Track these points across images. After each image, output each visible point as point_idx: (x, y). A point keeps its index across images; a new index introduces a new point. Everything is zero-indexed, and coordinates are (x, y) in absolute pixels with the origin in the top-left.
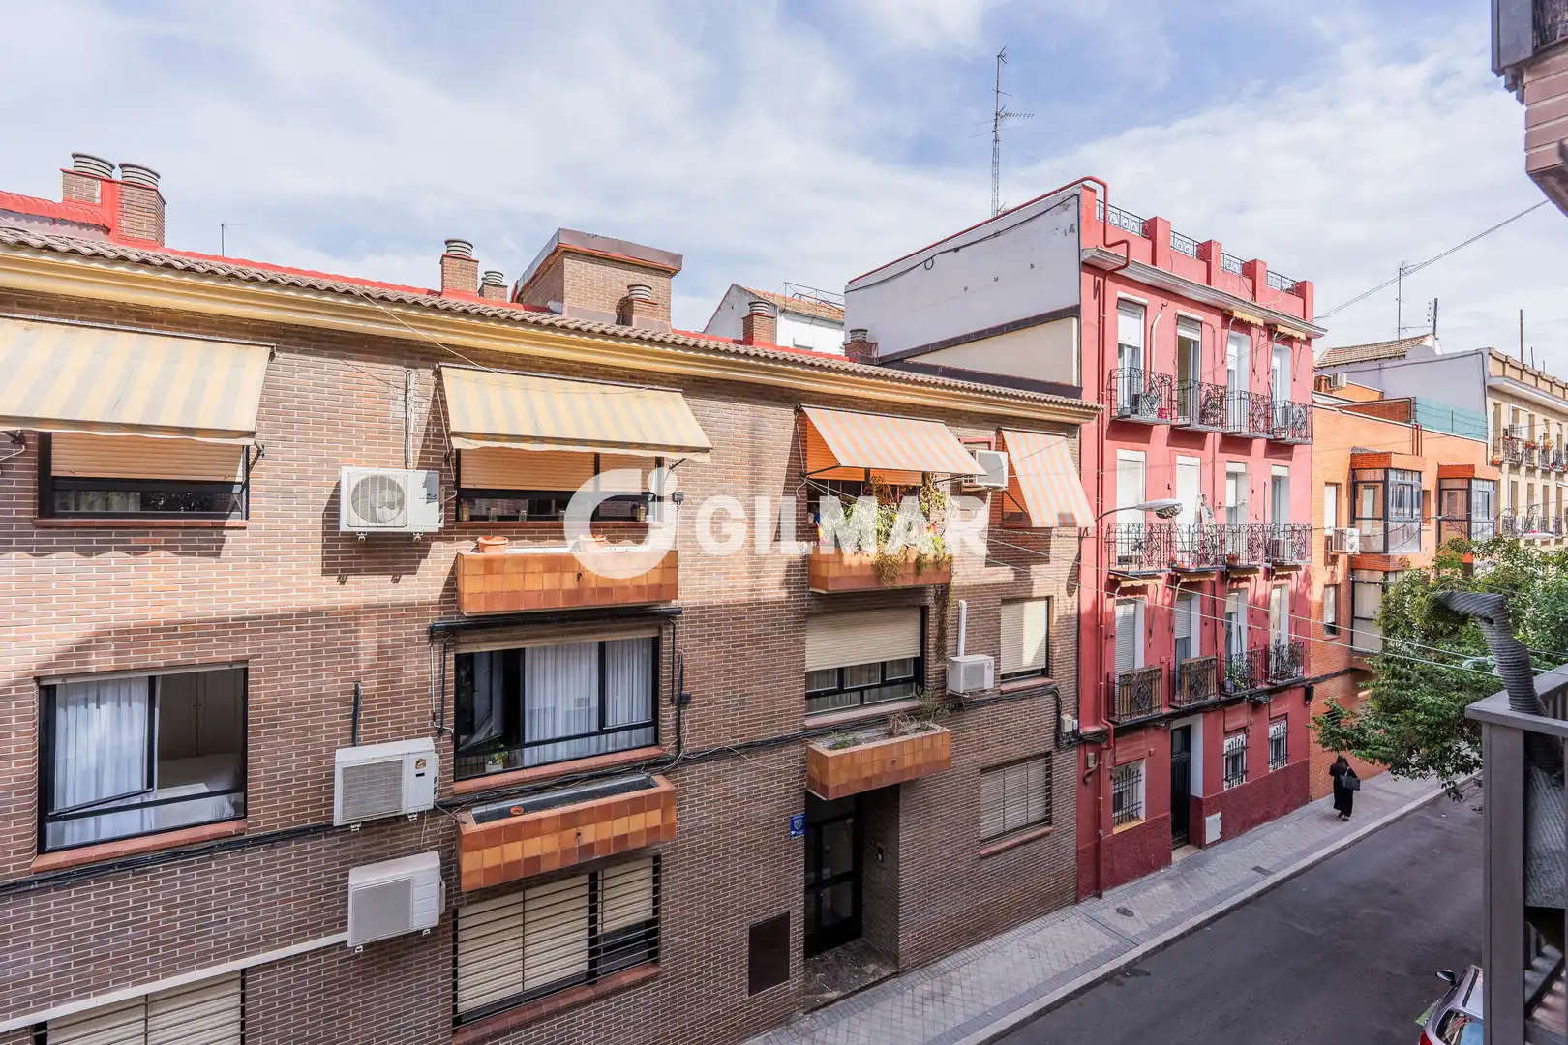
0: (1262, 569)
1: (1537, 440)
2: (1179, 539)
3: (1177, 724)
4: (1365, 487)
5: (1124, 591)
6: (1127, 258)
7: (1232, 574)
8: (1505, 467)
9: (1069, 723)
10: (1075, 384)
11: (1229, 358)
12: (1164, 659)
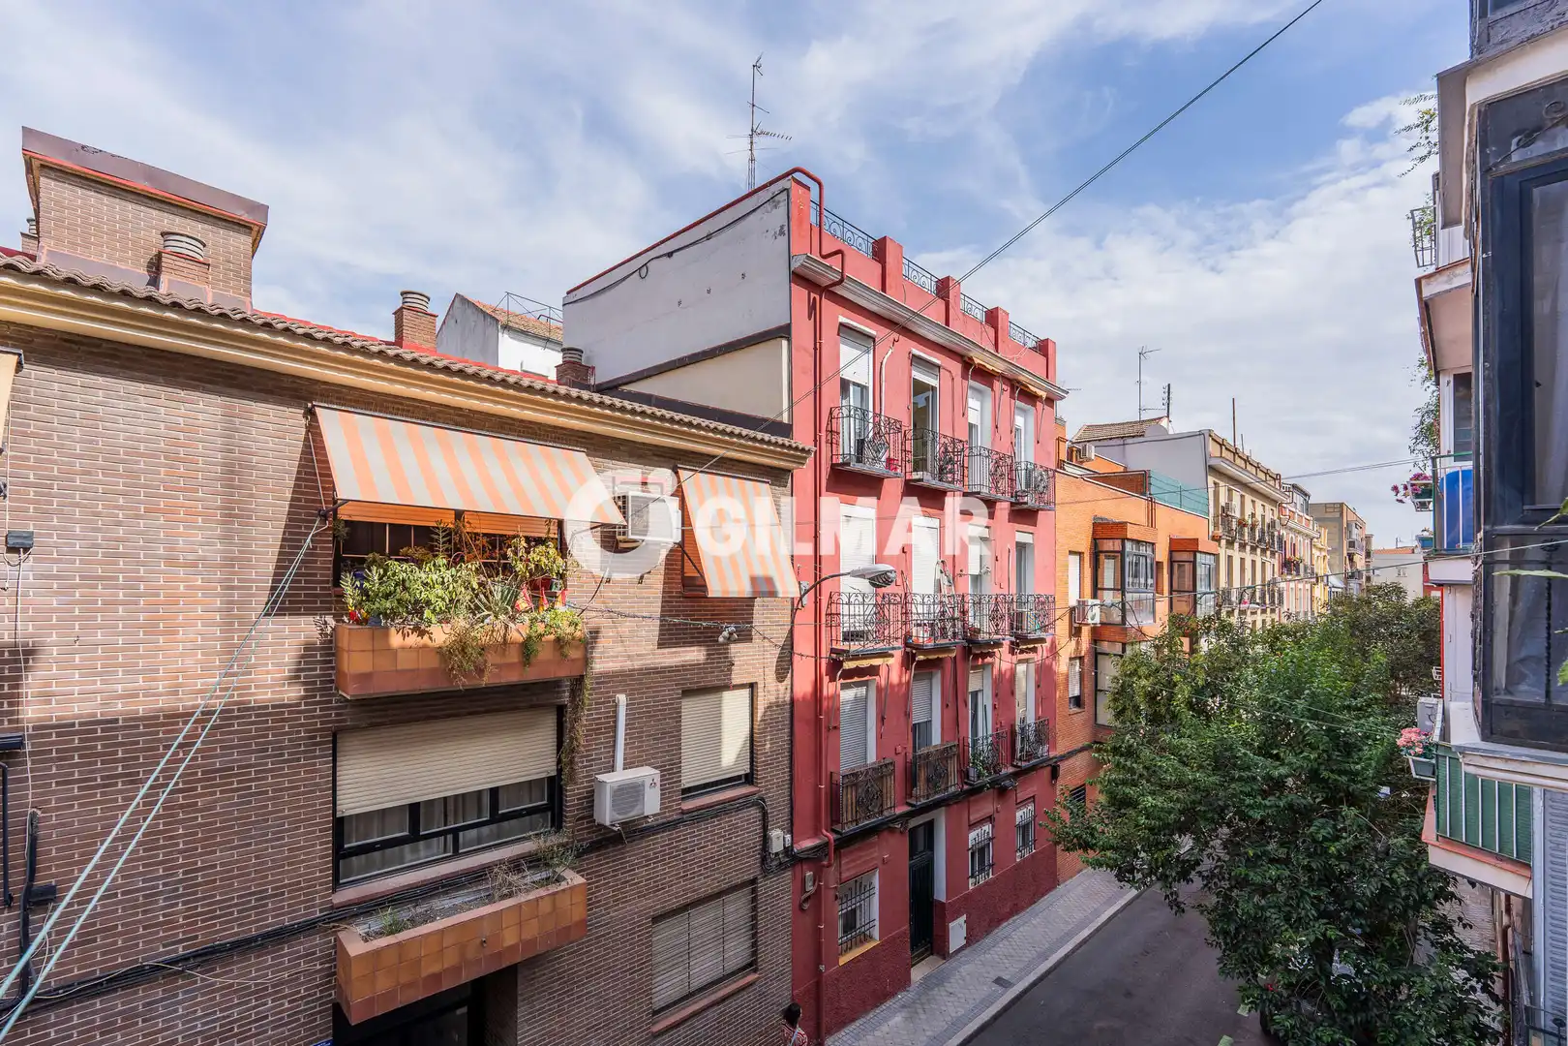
0: (1006, 644)
1: (1246, 518)
2: (914, 611)
3: (913, 823)
4: (1108, 557)
5: (849, 674)
6: (842, 273)
7: (975, 650)
8: (1223, 542)
9: (779, 839)
10: (785, 420)
11: (970, 411)
12: (899, 749)
